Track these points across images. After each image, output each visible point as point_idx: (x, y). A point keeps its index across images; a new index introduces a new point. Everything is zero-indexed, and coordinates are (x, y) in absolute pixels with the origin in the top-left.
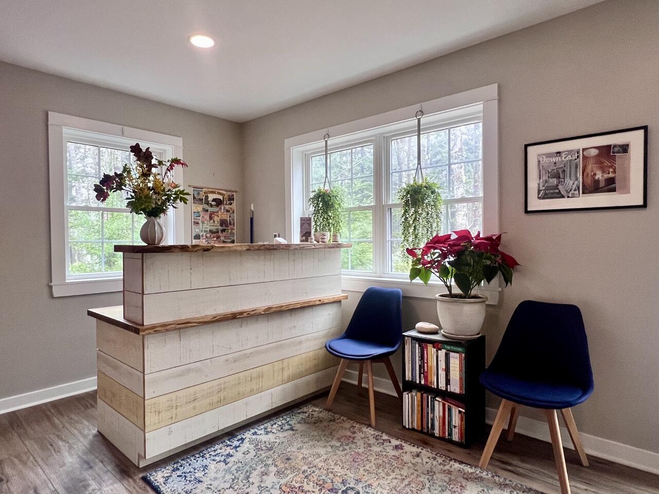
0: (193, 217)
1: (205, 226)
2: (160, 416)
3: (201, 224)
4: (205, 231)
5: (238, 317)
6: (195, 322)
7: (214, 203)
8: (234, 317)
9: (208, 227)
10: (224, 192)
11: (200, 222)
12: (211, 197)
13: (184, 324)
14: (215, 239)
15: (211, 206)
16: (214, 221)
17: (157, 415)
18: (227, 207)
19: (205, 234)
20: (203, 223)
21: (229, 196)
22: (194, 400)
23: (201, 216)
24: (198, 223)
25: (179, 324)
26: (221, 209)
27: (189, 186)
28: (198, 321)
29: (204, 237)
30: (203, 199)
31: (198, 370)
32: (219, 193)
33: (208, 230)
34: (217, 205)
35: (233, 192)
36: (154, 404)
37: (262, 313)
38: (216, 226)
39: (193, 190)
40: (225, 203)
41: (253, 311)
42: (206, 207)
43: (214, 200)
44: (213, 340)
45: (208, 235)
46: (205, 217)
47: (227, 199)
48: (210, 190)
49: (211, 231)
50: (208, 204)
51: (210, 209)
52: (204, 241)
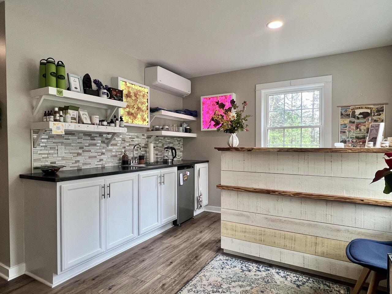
0: (340, 128)
1: (352, 134)
2: (228, 231)
3: (347, 133)
4: (351, 138)
5: (271, 193)
6: (243, 190)
7: (361, 116)
8: (268, 192)
9: (354, 134)
10: (372, 106)
11: (346, 131)
12: (358, 112)
13: (237, 188)
14: (361, 143)
15: (358, 118)
16: (360, 130)
17: (226, 230)
18: (375, 118)
19: (351, 139)
20: (349, 131)
21: (377, 108)
22: (245, 232)
23: (348, 127)
24: (345, 132)
25: (234, 188)
26: (368, 120)
27: (337, 107)
28: (244, 189)
29: (350, 142)
30: (350, 114)
31: (248, 217)
32: (367, 108)
33: (354, 136)
34: (364, 117)
35: (383, 104)
36: (225, 224)
37: (291, 195)
38: (362, 133)
39: (341, 109)
40: (373, 114)
41: (284, 192)
42: (353, 120)
43: (361, 114)
44: (257, 203)
45: (354, 141)
46: (352, 127)
47: (375, 112)
48: (356, 107)
49: (357, 138)
50: (354, 117)
51: (357, 121)
52: (350, 145)
